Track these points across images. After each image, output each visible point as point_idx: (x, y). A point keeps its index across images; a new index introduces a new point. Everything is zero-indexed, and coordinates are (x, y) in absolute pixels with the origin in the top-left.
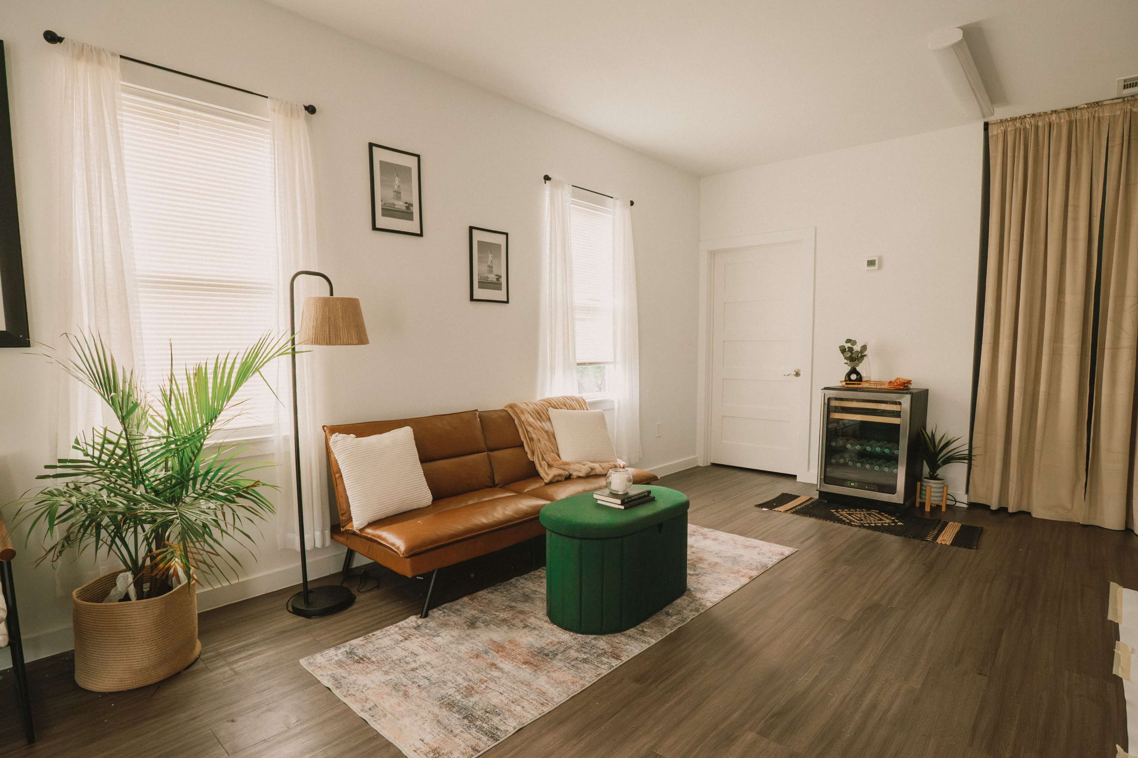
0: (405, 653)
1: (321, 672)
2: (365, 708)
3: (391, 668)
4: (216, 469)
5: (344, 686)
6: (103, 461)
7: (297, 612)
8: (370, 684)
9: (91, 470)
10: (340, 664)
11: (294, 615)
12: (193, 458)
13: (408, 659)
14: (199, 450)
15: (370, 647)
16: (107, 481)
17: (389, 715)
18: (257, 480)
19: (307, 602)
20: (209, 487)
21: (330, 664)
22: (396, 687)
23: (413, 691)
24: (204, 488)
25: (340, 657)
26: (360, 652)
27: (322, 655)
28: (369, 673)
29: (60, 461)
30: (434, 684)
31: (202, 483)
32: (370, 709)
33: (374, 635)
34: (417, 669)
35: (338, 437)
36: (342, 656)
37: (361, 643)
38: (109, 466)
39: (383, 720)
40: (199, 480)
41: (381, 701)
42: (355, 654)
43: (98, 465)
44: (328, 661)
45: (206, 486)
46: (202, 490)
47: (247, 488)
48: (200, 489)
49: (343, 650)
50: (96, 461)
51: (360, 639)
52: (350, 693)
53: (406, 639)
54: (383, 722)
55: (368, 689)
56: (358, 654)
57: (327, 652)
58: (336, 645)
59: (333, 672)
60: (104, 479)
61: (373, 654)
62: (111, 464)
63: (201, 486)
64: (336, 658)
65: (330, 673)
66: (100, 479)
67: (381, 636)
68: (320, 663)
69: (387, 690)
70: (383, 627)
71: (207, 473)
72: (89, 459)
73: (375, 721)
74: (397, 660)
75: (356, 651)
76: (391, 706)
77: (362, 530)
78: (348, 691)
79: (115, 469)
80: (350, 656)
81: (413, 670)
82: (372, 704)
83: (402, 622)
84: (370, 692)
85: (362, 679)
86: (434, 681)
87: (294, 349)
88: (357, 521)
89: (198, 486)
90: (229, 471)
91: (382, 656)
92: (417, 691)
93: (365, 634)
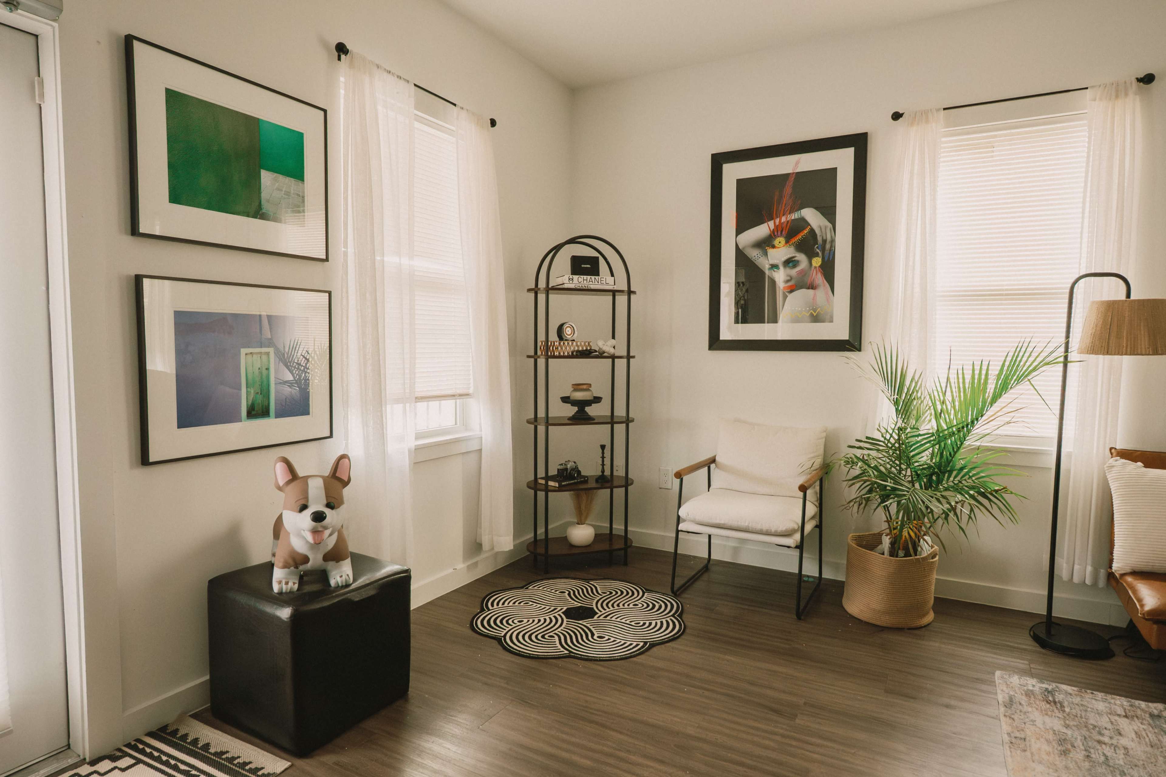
0: (1109, 726)
1: (1005, 689)
2: (1012, 735)
3: (1076, 726)
4: (970, 467)
5: (1012, 709)
6: (891, 443)
7: (1036, 638)
8: (1039, 723)
9: (881, 448)
10: (1029, 694)
11: (1031, 639)
12: (952, 453)
13: (1106, 732)
14: (959, 448)
15: (1077, 700)
16: (889, 459)
17: (1028, 754)
18: (1004, 486)
19: (1048, 632)
20: (960, 482)
21: (1019, 689)
22: (1062, 741)
23: (1079, 755)
24: (956, 482)
25: (1037, 689)
26: (1059, 697)
27: (1019, 678)
28: (1049, 716)
29: (867, 438)
30: (1110, 766)
31: (955, 477)
32: (1016, 737)
33: (1092, 693)
34: (1105, 744)
35: (1117, 462)
36: (1038, 690)
37: (1071, 692)
38: (893, 448)
39: (1019, 752)
40: (954, 473)
41: (1033, 740)
42: (1053, 696)
43: (887, 446)
44: (1020, 685)
45: (958, 480)
46: (954, 483)
47: (997, 491)
48: (953, 482)
49: (1045, 686)
50: (886, 442)
51: (1073, 688)
52: (1013, 716)
53: (1126, 716)
54: (1016, 753)
55: (1033, 725)
56: (1056, 697)
57: (1028, 678)
58: (1042, 679)
59: (1016, 695)
60: (887, 457)
61: (1072, 705)
62: (895, 447)
63: (954, 480)
64: (1031, 688)
65: (1012, 693)
66: (885, 456)
67: (1100, 699)
68: (1011, 682)
69: (1051, 737)
70: (1114, 694)
71: (962, 469)
72: (882, 439)
73: (1010, 747)
74: (1092, 725)
75: (1057, 694)
76: (1039, 749)
77: (1123, 575)
78: (1013, 714)
79: (896, 451)
80: (1046, 694)
81: (1099, 742)
82: (1023, 736)
83: (1141, 702)
84: (1033, 728)
85: (1036, 715)
86: (1111, 764)
87: (1066, 357)
88: (1117, 563)
89: (952, 479)
90: (982, 472)
91: (1079, 712)
92: (1080, 758)
93: (1082, 688)
